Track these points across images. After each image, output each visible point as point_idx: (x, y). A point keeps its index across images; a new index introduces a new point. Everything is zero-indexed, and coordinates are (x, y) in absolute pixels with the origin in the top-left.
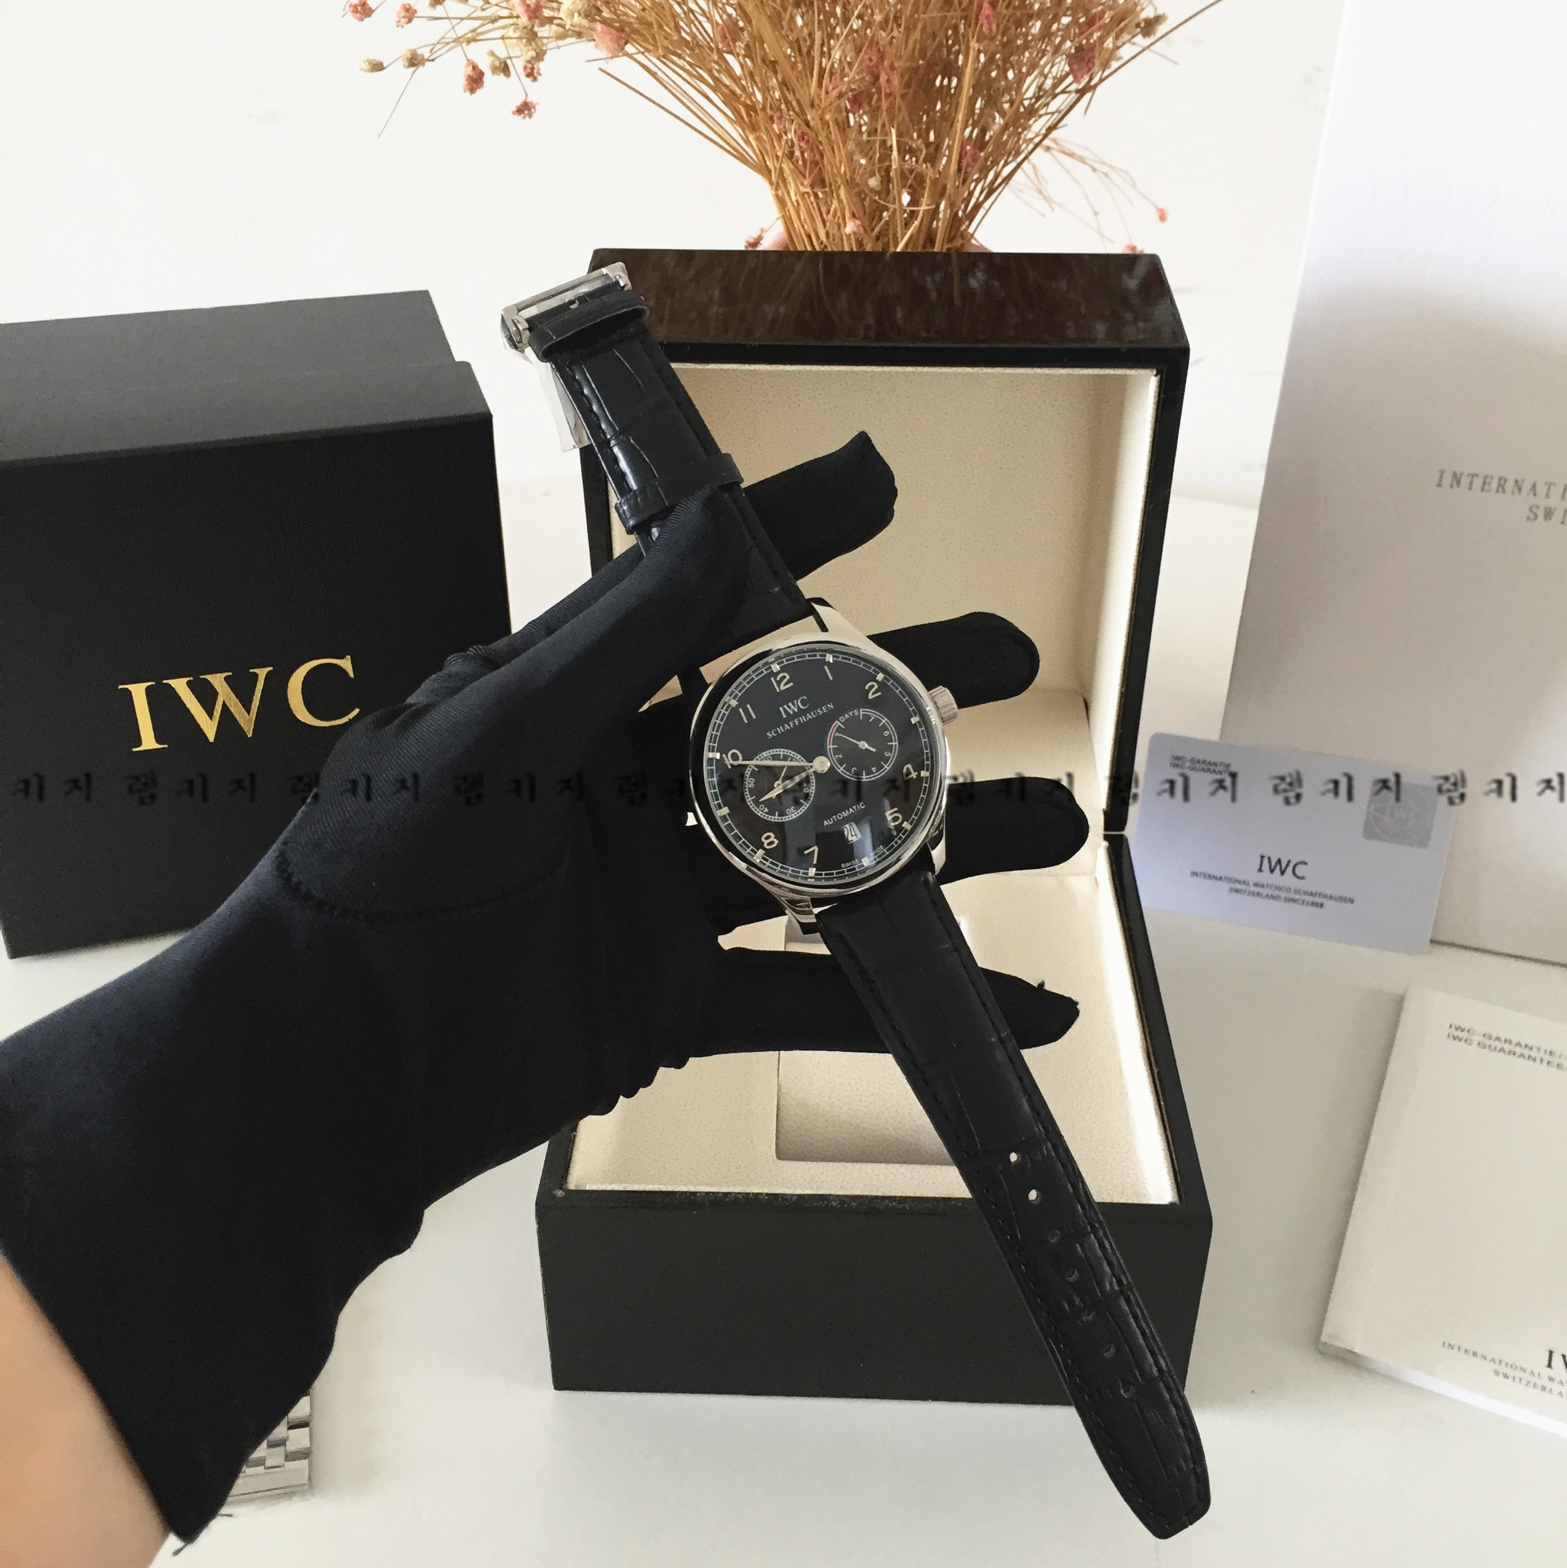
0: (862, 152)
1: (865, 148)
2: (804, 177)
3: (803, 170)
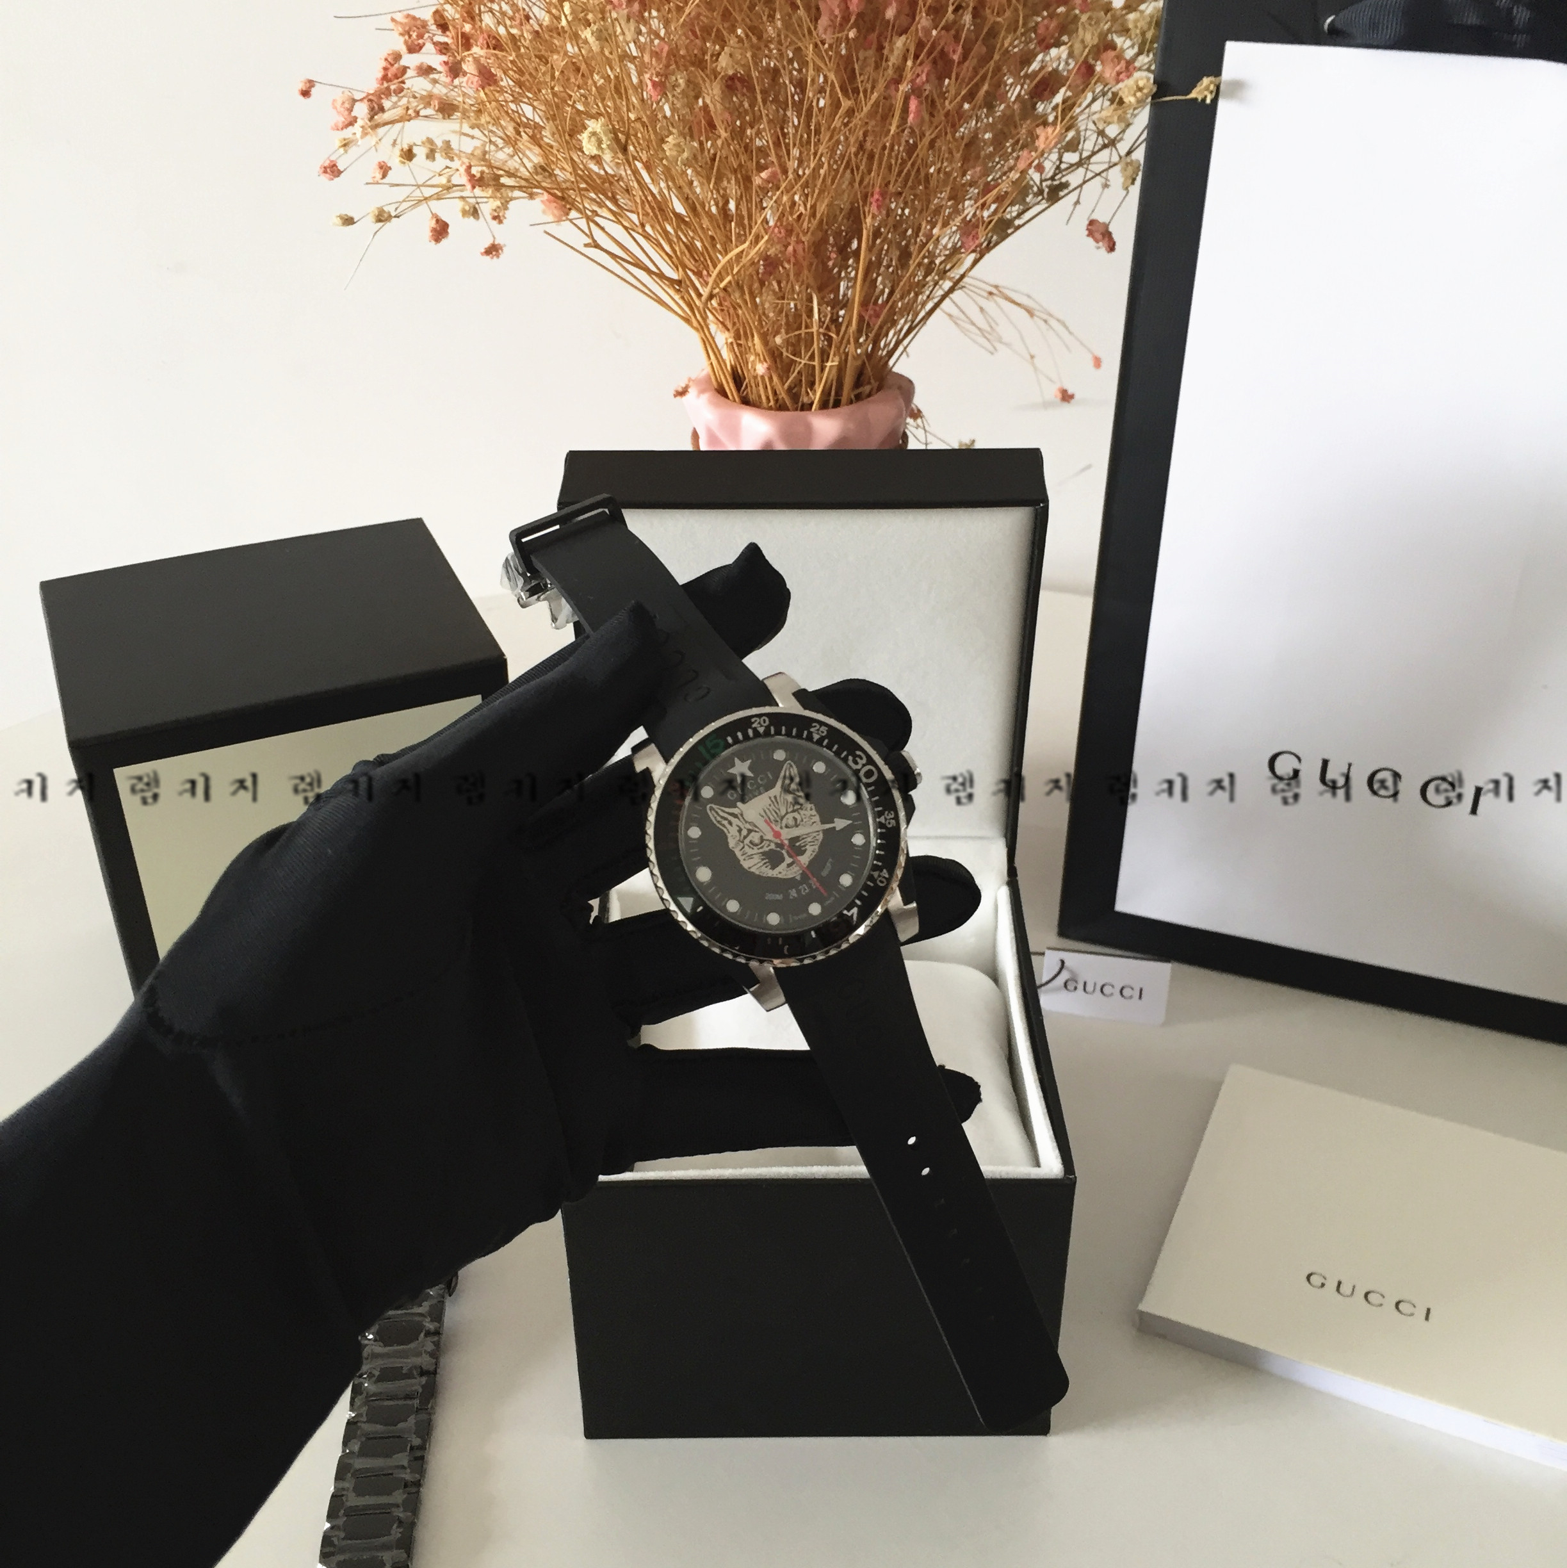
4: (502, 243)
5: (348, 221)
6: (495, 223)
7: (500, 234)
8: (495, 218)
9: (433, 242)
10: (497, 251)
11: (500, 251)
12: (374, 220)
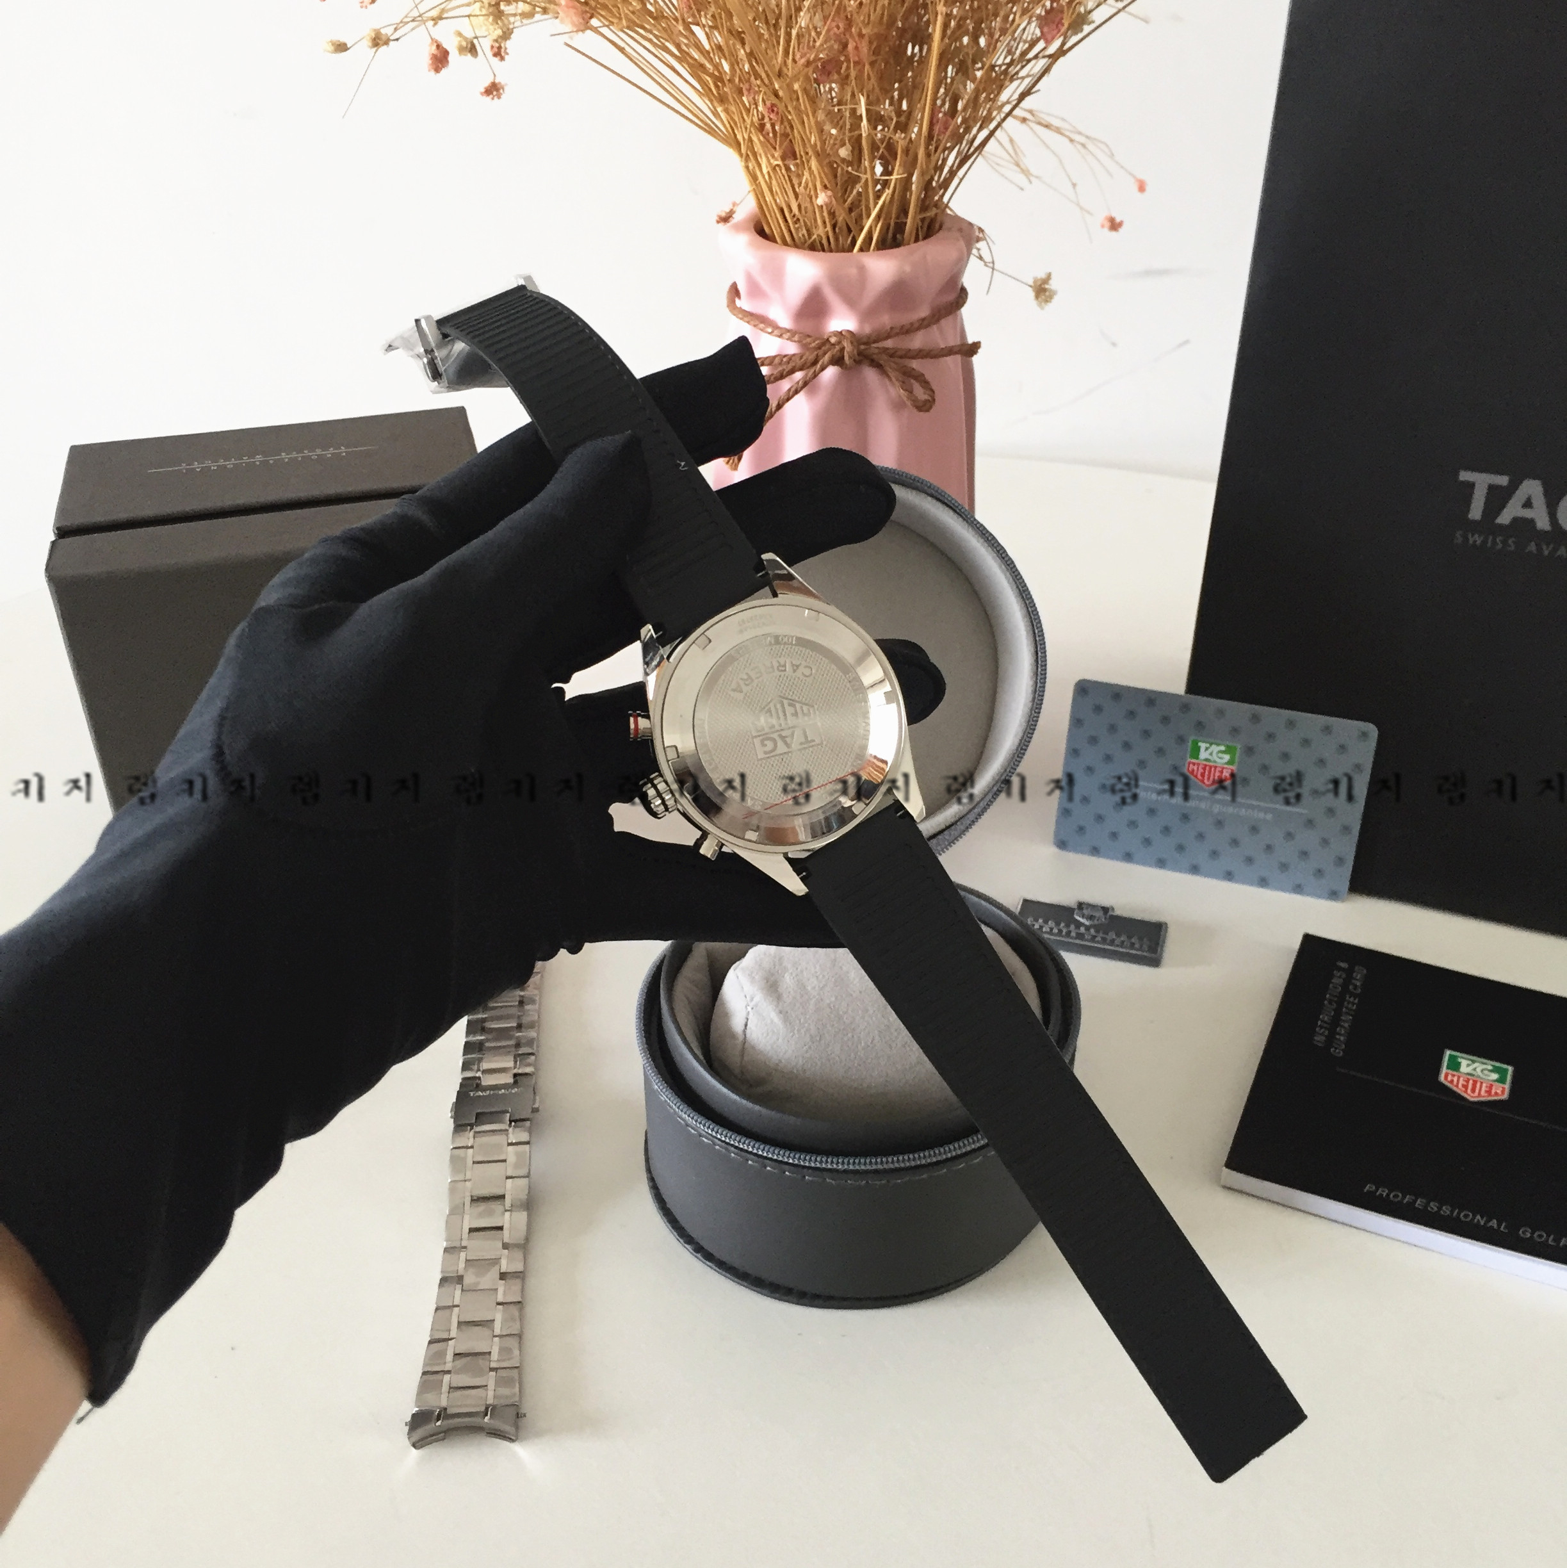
0: (832, 122)
1: (836, 119)
2: (775, 148)
3: (772, 141)
4: (503, 83)
5: (341, 47)
6: (496, 60)
7: (502, 71)
8: (495, 55)
9: (433, 73)
10: (498, 90)
11: (501, 91)
12: (370, 44)
